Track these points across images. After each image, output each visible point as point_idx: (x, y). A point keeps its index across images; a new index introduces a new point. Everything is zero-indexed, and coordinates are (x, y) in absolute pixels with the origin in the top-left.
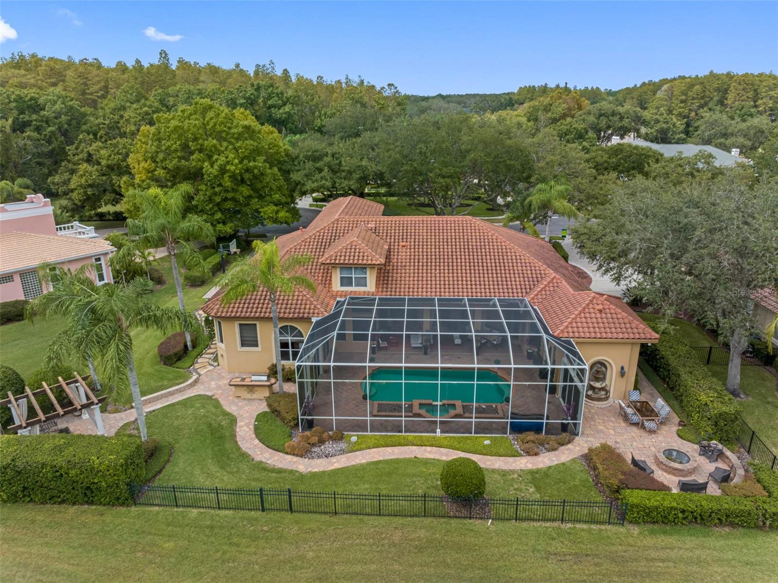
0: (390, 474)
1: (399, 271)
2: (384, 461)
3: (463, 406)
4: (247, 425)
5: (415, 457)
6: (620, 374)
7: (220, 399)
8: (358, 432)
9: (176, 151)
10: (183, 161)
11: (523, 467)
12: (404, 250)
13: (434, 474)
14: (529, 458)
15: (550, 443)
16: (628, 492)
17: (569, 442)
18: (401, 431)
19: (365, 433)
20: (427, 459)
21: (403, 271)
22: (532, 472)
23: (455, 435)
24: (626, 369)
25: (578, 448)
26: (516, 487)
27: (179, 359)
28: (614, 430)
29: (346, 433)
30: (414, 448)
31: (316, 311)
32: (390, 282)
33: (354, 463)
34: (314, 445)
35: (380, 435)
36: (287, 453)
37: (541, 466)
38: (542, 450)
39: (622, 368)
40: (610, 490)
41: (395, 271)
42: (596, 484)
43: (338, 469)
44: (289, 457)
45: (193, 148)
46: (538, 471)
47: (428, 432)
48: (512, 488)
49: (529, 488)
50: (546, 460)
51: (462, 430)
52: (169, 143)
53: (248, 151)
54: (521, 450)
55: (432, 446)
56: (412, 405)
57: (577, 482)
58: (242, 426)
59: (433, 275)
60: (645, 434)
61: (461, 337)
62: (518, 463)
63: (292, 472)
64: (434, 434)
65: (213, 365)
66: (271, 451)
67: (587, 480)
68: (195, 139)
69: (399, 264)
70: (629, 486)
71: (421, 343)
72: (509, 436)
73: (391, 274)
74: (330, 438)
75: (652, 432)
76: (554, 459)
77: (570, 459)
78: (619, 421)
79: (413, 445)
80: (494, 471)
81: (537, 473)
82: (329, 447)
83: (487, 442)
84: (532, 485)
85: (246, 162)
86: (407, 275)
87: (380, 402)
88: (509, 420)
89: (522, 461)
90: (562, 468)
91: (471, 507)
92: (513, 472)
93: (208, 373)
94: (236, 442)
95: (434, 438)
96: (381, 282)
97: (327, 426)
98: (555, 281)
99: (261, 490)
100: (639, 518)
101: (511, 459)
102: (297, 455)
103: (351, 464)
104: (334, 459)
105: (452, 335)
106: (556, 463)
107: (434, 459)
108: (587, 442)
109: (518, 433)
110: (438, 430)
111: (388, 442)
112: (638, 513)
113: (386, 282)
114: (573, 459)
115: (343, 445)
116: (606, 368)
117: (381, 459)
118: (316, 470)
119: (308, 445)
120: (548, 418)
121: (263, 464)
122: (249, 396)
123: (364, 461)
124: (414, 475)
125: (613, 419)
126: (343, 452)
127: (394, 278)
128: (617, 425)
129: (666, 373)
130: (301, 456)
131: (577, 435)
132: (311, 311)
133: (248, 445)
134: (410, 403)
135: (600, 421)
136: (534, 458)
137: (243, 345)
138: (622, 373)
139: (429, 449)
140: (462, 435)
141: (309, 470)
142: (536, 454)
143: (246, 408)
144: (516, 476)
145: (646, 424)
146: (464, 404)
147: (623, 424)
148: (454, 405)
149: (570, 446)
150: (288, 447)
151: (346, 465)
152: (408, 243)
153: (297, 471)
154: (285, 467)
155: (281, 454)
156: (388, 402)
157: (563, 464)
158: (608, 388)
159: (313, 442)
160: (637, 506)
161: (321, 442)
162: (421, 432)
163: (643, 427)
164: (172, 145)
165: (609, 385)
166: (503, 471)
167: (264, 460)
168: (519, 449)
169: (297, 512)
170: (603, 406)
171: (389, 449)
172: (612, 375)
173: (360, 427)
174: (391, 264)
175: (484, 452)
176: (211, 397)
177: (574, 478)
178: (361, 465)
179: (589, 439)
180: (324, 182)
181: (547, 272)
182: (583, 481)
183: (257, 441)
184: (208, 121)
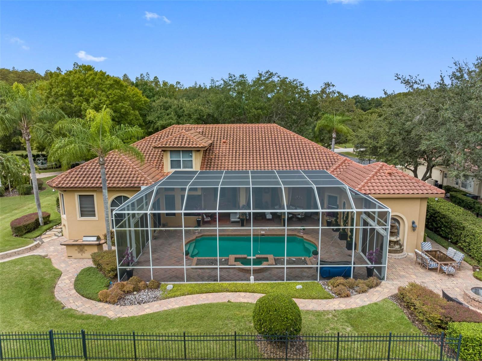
0: (201, 318)
1: (220, 158)
2: (197, 305)
3: (275, 259)
4: (69, 279)
5: (229, 301)
6: (411, 229)
7: (52, 259)
8: (175, 281)
9: (62, 95)
10: (66, 103)
11: (337, 308)
12: (225, 145)
13: (247, 316)
14: (342, 299)
15: (360, 285)
16: (456, 325)
17: (377, 285)
18: (216, 280)
19: (181, 283)
20: (241, 303)
21: (224, 158)
22: (347, 313)
23: (268, 282)
24: (417, 224)
25: (386, 290)
26: (332, 326)
27: (29, 232)
28: (415, 275)
29: (163, 283)
30: (228, 293)
31: (146, 182)
32: (212, 166)
33: (166, 308)
34: (129, 293)
35: (195, 284)
36: (100, 301)
37: (354, 306)
38: (352, 293)
39: (413, 223)
40: (433, 326)
41: (217, 159)
42: (413, 322)
43: (148, 315)
44: (101, 305)
45: (75, 93)
46: (352, 311)
47: (242, 280)
48: (328, 328)
49: (345, 327)
50: (358, 301)
51: (275, 278)
52: (57, 90)
53: (116, 97)
54: (333, 293)
55: (245, 291)
56: (228, 259)
57: (394, 320)
58: (64, 279)
59: (248, 161)
60: (445, 278)
61: (271, 213)
62: (331, 304)
63: (99, 318)
64: (248, 282)
65: (58, 236)
66: (84, 299)
67: (402, 318)
68: (77, 88)
69: (220, 154)
70: (453, 319)
71: (239, 218)
72: (320, 282)
73: (213, 161)
74: (146, 287)
75: (450, 275)
76: (366, 299)
77: (380, 299)
78: (417, 268)
79: (228, 291)
80: (308, 312)
81: (351, 312)
82: (144, 295)
83: (299, 287)
84: (348, 324)
85: (114, 104)
86: (227, 161)
87: (199, 258)
88: (319, 266)
89: (334, 303)
90: (375, 307)
91: (287, 348)
92: (328, 312)
93: (51, 241)
94: (53, 292)
95: (248, 284)
96: (205, 166)
97: (145, 276)
98: (346, 162)
99: (51, 333)
100: (475, 355)
101: (324, 301)
102: (110, 303)
103: (163, 309)
104: (146, 306)
105: (265, 213)
106: (368, 303)
107: (247, 303)
108: (393, 285)
109: (327, 280)
110: (252, 277)
111: (203, 289)
112: (473, 347)
113: (209, 166)
114: (384, 300)
115: (158, 293)
116: (399, 223)
117: (195, 304)
118: (126, 316)
119: (122, 293)
120: (354, 264)
121: (72, 312)
122: (79, 255)
123: (177, 306)
124: (228, 318)
125: (411, 267)
126: (157, 299)
127: (216, 163)
128: (416, 271)
129: (448, 230)
130: (114, 303)
131: (383, 279)
132: (142, 182)
133: (64, 295)
134: (227, 258)
135: (400, 268)
136: (347, 299)
137: (82, 215)
138: (414, 228)
139: (243, 294)
140: (275, 282)
141: (118, 316)
142: (348, 296)
143: (74, 265)
144: (331, 316)
145: (445, 268)
146: (276, 258)
147: (422, 270)
148: (267, 258)
149: (378, 288)
150: (101, 294)
151: (158, 311)
152: (228, 141)
153: (105, 317)
154: (94, 314)
155: (94, 302)
156: (207, 258)
157: (376, 304)
158: (401, 242)
159: (128, 289)
160: (472, 340)
161: (137, 289)
162: (236, 281)
163: (442, 272)
164: (59, 91)
165: (402, 240)
166: (317, 312)
167: (74, 308)
168: (331, 293)
169: (93, 358)
170: (399, 258)
171: (204, 296)
172: (405, 229)
173: (177, 277)
174: (214, 154)
175: (297, 295)
176: (44, 257)
177: (389, 317)
178: (173, 310)
179: (395, 282)
180: (171, 120)
181: (339, 158)
182: (400, 319)
183: (74, 291)
184: (88, 76)
